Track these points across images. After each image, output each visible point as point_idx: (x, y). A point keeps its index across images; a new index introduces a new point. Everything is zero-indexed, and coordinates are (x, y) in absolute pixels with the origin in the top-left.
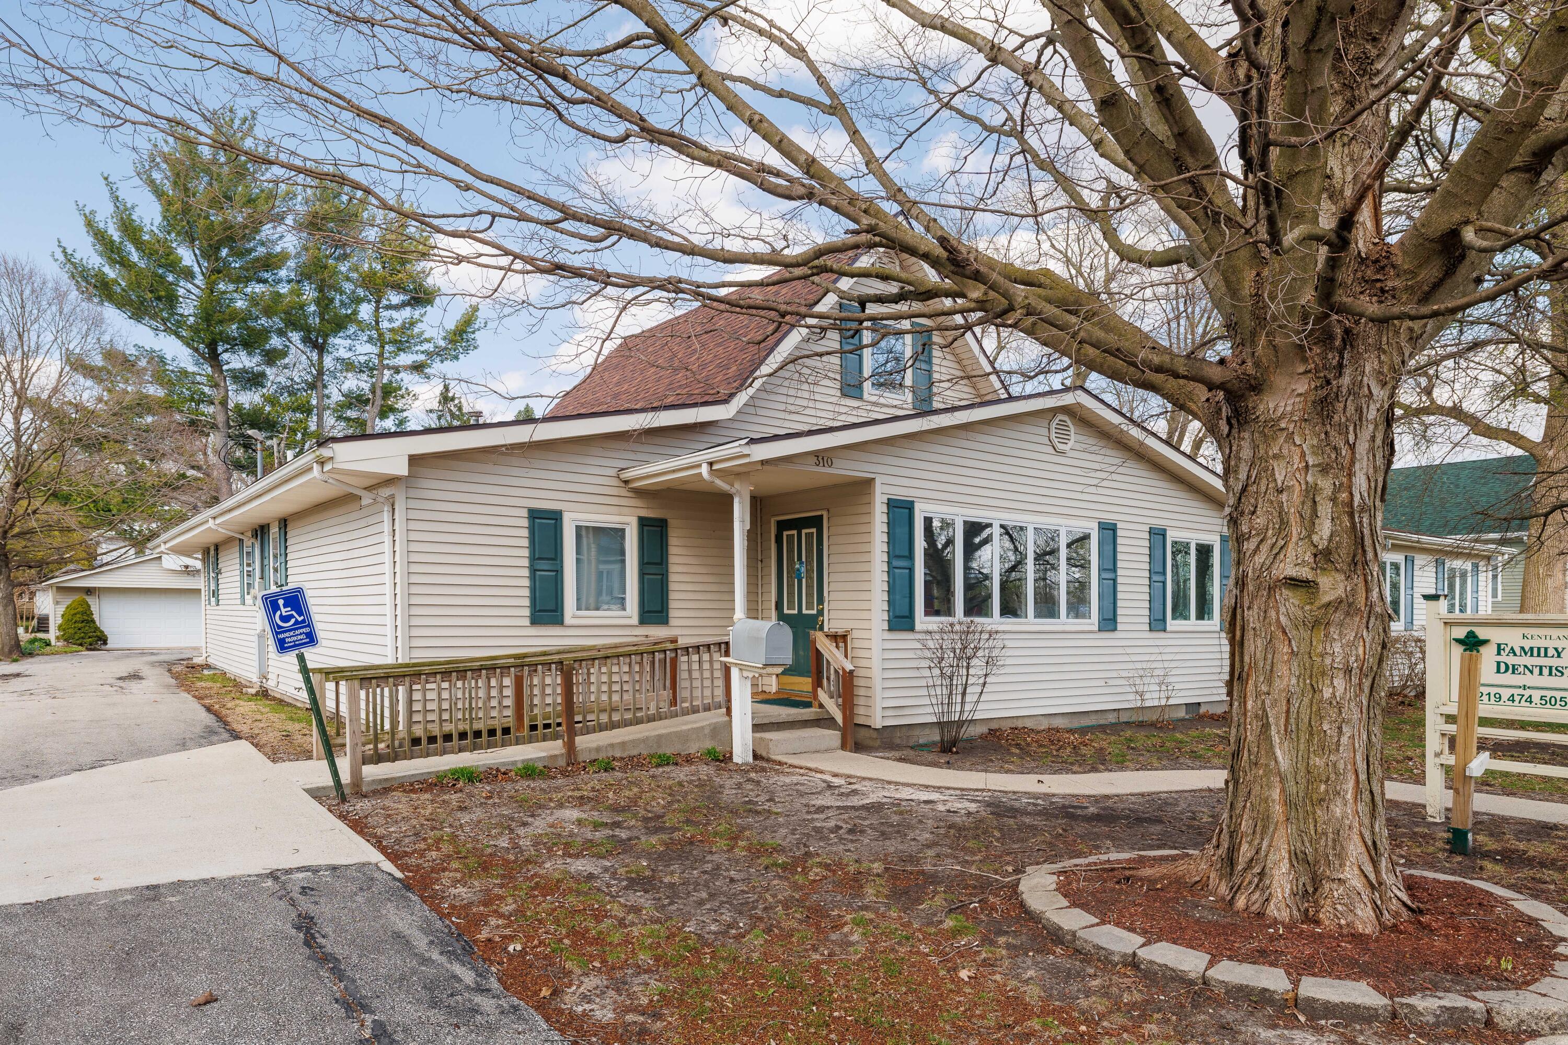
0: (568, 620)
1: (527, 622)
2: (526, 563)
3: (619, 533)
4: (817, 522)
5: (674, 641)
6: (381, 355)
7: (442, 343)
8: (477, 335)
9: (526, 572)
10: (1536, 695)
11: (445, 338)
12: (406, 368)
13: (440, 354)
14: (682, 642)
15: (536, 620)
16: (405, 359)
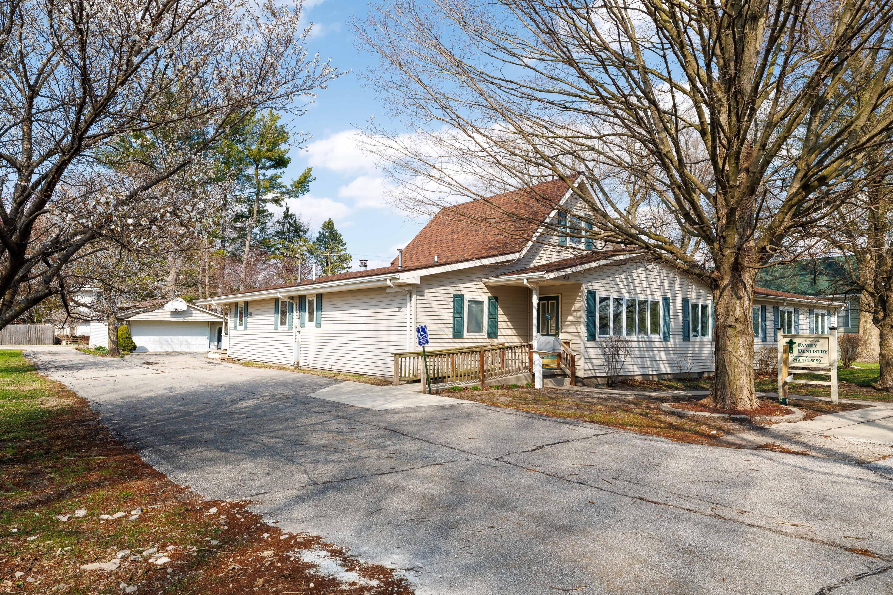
0: (465, 337)
1: (452, 337)
2: (452, 314)
3: (481, 303)
4: (556, 298)
5: (503, 344)
6: (257, 194)
7: (290, 188)
8: (310, 184)
9: (452, 318)
10: (810, 359)
11: (292, 186)
12: (270, 201)
13: (289, 193)
14: (506, 345)
15: (455, 337)
16: (270, 196)
